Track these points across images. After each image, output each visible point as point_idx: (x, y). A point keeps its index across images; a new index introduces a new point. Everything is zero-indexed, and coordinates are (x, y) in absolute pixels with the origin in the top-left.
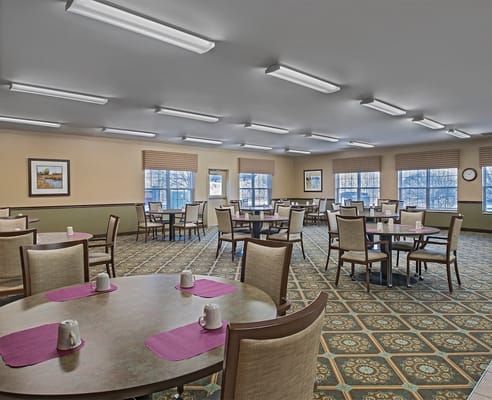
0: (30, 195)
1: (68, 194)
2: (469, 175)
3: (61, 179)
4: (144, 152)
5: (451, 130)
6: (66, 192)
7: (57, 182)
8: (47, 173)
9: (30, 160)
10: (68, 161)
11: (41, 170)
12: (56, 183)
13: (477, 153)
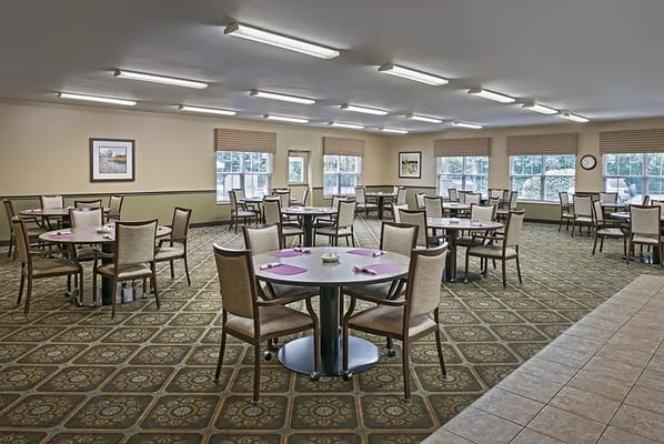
0: (92, 181)
1: (133, 180)
2: (589, 162)
3: (125, 163)
4: (216, 130)
5: (567, 115)
6: (130, 177)
7: (121, 165)
8: (110, 155)
9: (91, 140)
10: (133, 142)
11: (103, 151)
12: (119, 166)
13: (598, 137)
